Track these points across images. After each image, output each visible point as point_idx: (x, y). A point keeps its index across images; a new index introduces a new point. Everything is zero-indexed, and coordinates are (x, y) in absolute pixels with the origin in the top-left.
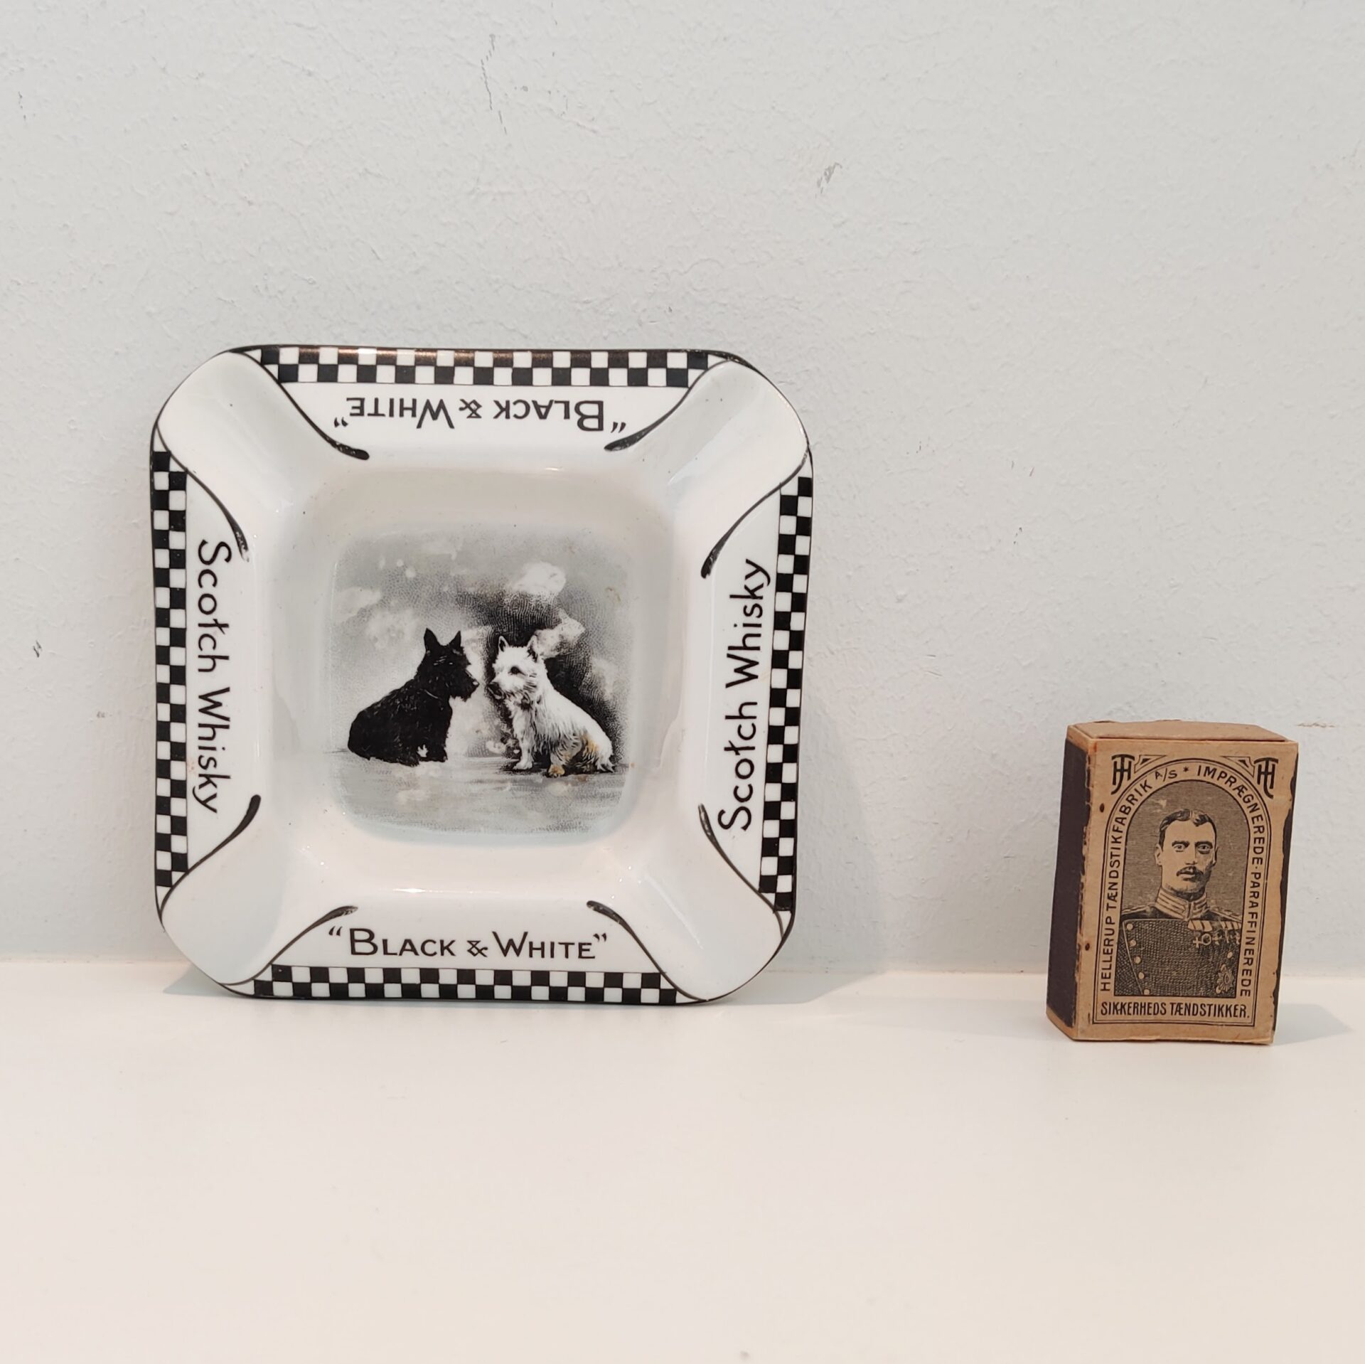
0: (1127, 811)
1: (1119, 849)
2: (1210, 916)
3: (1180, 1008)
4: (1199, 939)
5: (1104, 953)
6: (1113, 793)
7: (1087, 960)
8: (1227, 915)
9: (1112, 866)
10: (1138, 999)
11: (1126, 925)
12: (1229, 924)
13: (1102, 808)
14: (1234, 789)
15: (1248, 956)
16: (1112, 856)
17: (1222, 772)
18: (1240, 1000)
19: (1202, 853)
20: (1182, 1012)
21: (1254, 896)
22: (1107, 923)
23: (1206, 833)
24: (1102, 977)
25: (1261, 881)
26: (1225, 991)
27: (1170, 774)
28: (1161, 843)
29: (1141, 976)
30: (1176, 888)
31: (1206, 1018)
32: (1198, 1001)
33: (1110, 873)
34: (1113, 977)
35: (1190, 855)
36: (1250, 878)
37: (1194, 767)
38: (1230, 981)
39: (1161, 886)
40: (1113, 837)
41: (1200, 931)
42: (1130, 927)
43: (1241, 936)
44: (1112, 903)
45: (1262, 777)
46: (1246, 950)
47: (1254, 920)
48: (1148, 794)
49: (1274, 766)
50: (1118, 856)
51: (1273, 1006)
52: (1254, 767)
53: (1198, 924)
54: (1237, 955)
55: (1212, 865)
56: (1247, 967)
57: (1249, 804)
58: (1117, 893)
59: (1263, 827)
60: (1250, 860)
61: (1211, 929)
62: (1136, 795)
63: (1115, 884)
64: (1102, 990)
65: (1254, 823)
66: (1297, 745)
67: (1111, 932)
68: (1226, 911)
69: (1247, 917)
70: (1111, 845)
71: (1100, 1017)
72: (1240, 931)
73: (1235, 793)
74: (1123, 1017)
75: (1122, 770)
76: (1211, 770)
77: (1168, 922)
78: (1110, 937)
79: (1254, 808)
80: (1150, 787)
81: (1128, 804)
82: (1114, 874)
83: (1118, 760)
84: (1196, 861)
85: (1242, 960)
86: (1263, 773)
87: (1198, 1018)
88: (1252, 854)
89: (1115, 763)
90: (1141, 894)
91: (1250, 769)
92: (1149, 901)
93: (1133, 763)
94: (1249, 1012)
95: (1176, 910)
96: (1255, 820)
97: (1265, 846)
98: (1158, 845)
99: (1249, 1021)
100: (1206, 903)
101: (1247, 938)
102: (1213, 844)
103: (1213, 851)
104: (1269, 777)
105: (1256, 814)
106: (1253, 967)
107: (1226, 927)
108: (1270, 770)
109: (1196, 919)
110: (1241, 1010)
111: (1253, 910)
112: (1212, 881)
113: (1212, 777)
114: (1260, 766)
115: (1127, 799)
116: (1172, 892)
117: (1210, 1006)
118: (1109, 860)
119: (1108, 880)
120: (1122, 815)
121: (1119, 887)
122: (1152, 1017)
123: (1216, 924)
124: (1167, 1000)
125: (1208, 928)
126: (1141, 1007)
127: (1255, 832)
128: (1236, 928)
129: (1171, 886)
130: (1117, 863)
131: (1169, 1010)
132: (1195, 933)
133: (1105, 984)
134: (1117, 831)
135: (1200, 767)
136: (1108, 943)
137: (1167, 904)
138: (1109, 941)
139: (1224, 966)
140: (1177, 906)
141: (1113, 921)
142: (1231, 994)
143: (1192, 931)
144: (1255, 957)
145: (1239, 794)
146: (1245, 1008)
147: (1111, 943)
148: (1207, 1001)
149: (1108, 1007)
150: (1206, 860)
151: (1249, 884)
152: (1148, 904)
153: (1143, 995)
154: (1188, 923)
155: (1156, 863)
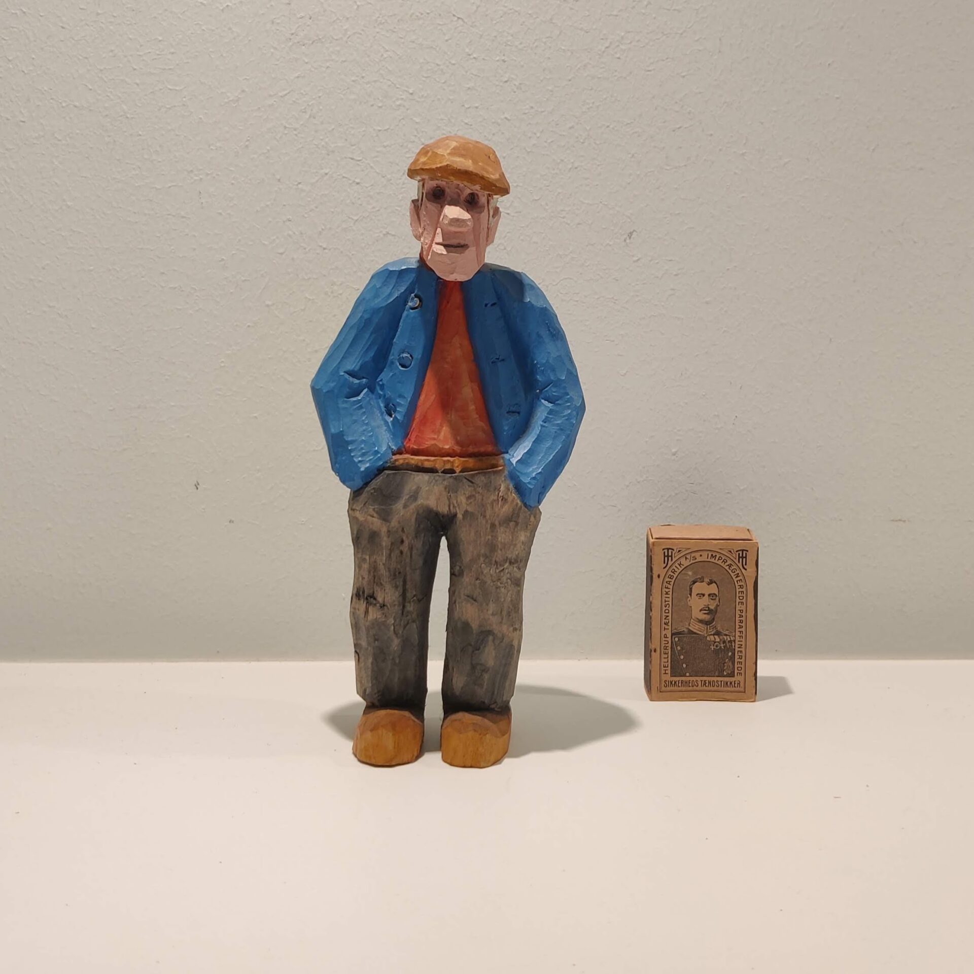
0: (672, 577)
1: (669, 598)
2: (718, 633)
3: (706, 683)
4: (713, 646)
6: (664, 568)
7: (655, 656)
8: (727, 633)
9: (666, 607)
12: (728, 637)
13: (659, 576)
14: (726, 566)
16: (665, 601)
17: (720, 557)
18: (737, 678)
19: (712, 599)
20: (707, 685)
21: (740, 622)
22: (664, 637)
23: (713, 589)
25: (743, 614)
26: (728, 673)
27: (693, 558)
28: (691, 595)
29: (684, 666)
30: (700, 618)
31: (719, 688)
32: (715, 679)
33: (665, 610)
34: (670, 666)
35: (706, 601)
36: (738, 613)
37: (705, 554)
38: (731, 668)
39: (692, 617)
40: (665, 591)
41: (713, 641)
42: (677, 639)
43: (735, 644)
44: (666, 627)
45: (741, 559)
47: (741, 635)
48: (681, 569)
49: (746, 554)
50: (669, 601)
51: (754, 681)
52: (736, 554)
53: (712, 637)
54: (734, 654)
55: (717, 606)
56: (740, 660)
57: (735, 574)
58: (669, 621)
59: (743, 585)
60: (737, 603)
61: (719, 640)
62: (676, 569)
63: (667, 616)
65: (738, 583)
66: (758, 542)
68: (726, 630)
69: (738, 634)
70: (664, 596)
71: (663, 689)
72: (735, 641)
73: (727, 568)
74: (676, 688)
75: (668, 556)
76: (714, 555)
77: (696, 636)
79: (738, 576)
80: (683, 565)
81: (672, 574)
82: (667, 611)
83: (666, 551)
84: (709, 604)
86: (741, 557)
87: (715, 688)
88: (738, 600)
89: (664, 553)
90: (681, 622)
91: (734, 555)
92: (686, 625)
93: (674, 552)
94: (742, 684)
95: (700, 630)
97: (744, 595)
98: (689, 596)
99: (742, 689)
100: (715, 627)
102: (718, 595)
103: (717, 598)
104: (744, 559)
105: (738, 579)
106: (743, 660)
107: (727, 639)
108: (744, 555)
109: (711, 635)
110: (738, 683)
111: (740, 630)
112: (718, 615)
113: (715, 559)
114: (739, 554)
115: (672, 571)
118: (664, 604)
119: (664, 614)
120: (670, 580)
121: (670, 618)
122: (691, 688)
123: (721, 637)
125: (718, 640)
126: (685, 682)
127: (739, 588)
129: (697, 617)
130: (668, 606)
131: (700, 685)
132: (711, 643)
134: (667, 588)
135: (708, 554)
137: (695, 627)
139: (727, 660)
140: (700, 627)
142: (732, 675)
143: (709, 641)
144: (743, 655)
145: (729, 568)
146: (740, 682)
148: (720, 679)
149: (667, 683)
150: (714, 603)
151: (737, 616)
152: (685, 627)
153: (686, 676)
154: (707, 637)
155: (688, 605)
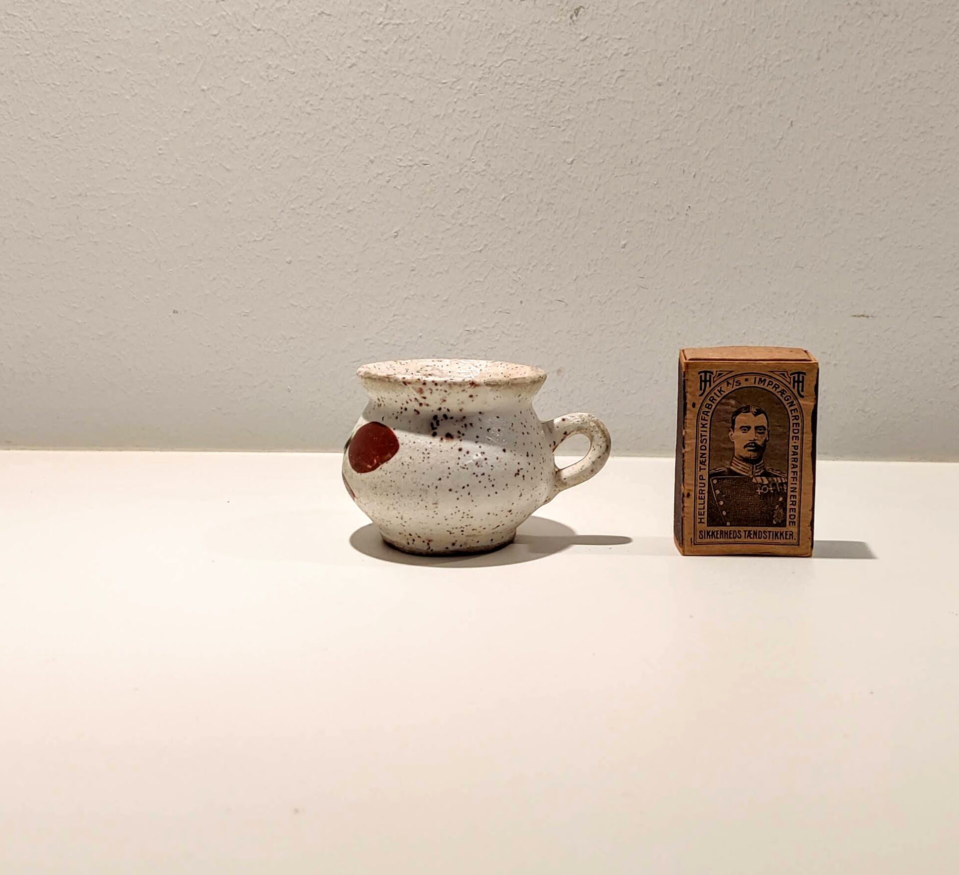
0: (710, 407)
1: (706, 431)
2: (766, 474)
3: (751, 534)
4: (761, 489)
5: (699, 499)
6: (701, 395)
7: (689, 503)
8: (777, 473)
9: (702, 442)
10: (723, 528)
11: (712, 481)
12: (778, 478)
13: (694, 405)
14: (778, 392)
15: (792, 500)
16: (702, 436)
17: (770, 381)
19: (759, 433)
20: (752, 536)
21: (794, 461)
22: (700, 479)
23: (762, 420)
24: (699, 515)
25: (798, 451)
26: (778, 523)
27: (736, 382)
28: (733, 428)
29: (724, 513)
30: (744, 456)
31: (767, 540)
32: (762, 529)
33: (701, 447)
34: (706, 513)
35: (751, 435)
36: (791, 449)
37: (752, 379)
38: (782, 516)
39: (734, 456)
40: (702, 424)
41: (760, 484)
42: (715, 482)
43: (787, 487)
44: (703, 467)
45: (796, 384)
46: (791, 496)
47: (795, 476)
48: (723, 396)
49: (803, 377)
50: (706, 436)
51: (810, 532)
52: (790, 378)
53: (759, 479)
54: (785, 499)
55: (766, 441)
56: (792, 507)
57: (788, 402)
58: (705, 460)
59: (798, 416)
60: (791, 437)
61: (767, 482)
62: (715, 397)
63: (705, 454)
64: (699, 523)
65: (792, 414)
66: (817, 364)
67: (703, 485)
68: (776, 470)
69: (791, 475)
70: (701, 429)
72: (786, 483)
73: (779, 395)
74: (713, 540)
75: (705, 381)
76: (763, 379)
77: (740, 478)
78: (703, 489)
79: (792, 404)
80: (724, 392)
81: (710, 403)
82: (703, 448)
83: (703, 374)
84: (756, 438)
85: (789, 502)
86: (796, 382)
87: (762, 540)
88: (792, 434)
89: (701, 376)
90: (721, 460)
91: (788, 380)
93: (712, 376)
94: (795, 535)
95: (744, 470)
96: (793, 412)
97: (800, 428)
98: (731, 429)
99: (795, 541)
100: (763, 466)
101: (791, 488)
102: (767, 428)
103: (766, 432)
104: (801, 384)
105: (792, 408)
106: (796, 507)
107: (777, 481)
108: (801, 380)
109: (758, 476)
110: (790, 535)
111: (794, 470)
112: (766, 451)
113: (764, 384)
114: (794, 377)
115: (710, 399)
116: (741, 459)
117: (770, 532)
118: (700, 439)
119: (700, 451)
120: (707, 410)
121: (707, 455)
122: (732, 540)
123: (770, 479)
124: (742, 529)
125: (766, 482)
126: (725, 533)
127: (793, 420)
128: (784, 481)
129: (742, 455)
130: (705, 441)
131: (743, 536)
132: (757, 485)
133: (701, 519)
134: (704, 420)
135: (755, 378)
136: (701, 492)
137: (739, 467)
138: (702, 491)
139: (777, 506)
140: (745, 468)
141: (704, 478)
142: (783, 524)
143: (755, 484)
144: (797, 500)
145: (781, 395)
146: (792, 533)
147: (704, 492)
149: (703, 534)
150: (762, 437)
151: (791, 453)
152: (727, 466)
153: (726, 526)
154: (752, 479)
155: (730, 440)
